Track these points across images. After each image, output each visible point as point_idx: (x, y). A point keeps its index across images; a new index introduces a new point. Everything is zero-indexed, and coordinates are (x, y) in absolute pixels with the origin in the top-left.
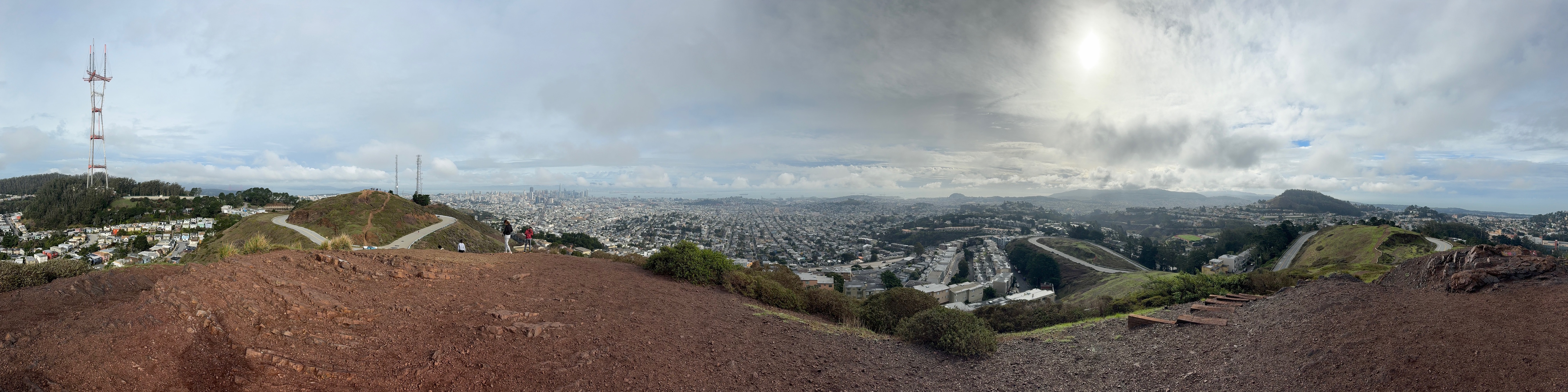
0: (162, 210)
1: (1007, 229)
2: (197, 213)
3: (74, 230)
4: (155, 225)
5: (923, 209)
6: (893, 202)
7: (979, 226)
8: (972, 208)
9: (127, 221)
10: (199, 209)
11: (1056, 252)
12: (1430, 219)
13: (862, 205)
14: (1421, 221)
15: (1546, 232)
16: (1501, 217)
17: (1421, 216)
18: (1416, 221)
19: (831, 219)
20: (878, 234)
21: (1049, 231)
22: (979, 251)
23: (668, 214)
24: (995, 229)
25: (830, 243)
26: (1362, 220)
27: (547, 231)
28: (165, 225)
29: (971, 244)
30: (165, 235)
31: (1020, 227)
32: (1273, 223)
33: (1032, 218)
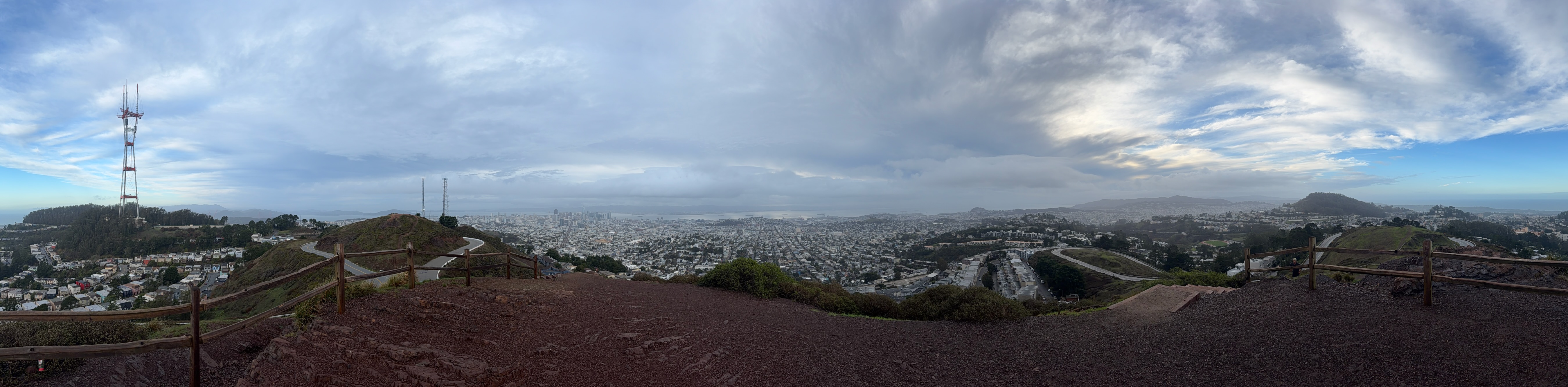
0: (193, 239)
1: (1030, 242)
2: (228, 243)
3: (106, 261)
4: (184, 257)
5: (945, 225)
6: (915, 219)
7: (1001, 240)
8: (994, 222)
9: (157, 252)
10: (229, 239)
11: (1080, 263)
12: (1454, 219)
13: (883, 224)
14: (1446, 221)
16: (1527, 215)
17: (1446, 216)
18: (1441, 222)
19: (854, 238)
20: (901, 252)
21: (1072, 243)
22: (1002, 264)
23: (691, 235)
24: (1018, 242)
25: (853, 262)
26: (1386, 221)
27: (572, 254)
28: (195, 255)
29: (994, 257)
30: (195, 266)
31: (1042, 239)
32: (1298, 227)
33: (1055, 229)
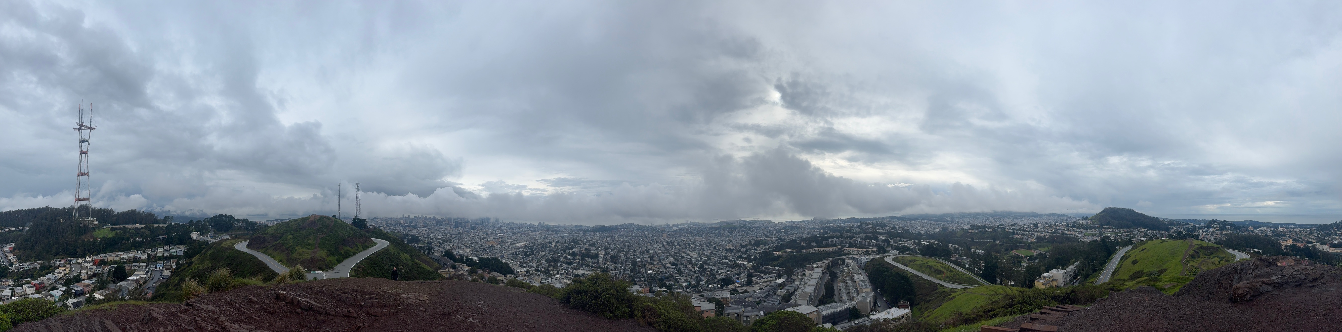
0: (139, 238)
1: (865, 248)
2: (170, 241)
3: (59, 260)
4: (132, 255)
5: (792, 232)
6: (766, 226)
8: (833, 229)
9: (107, 251)
10: (172, 237)
11: (910, 270)
12: (1229, 232)
13: (740, 229)
14: (1221, 233)
15: (1332, 240)
16: (1291, 228)
17: (1221, 228)
18: (1217, 234)
19: (712, 243)
20: (753, 257)
21: (902, 250)
22: (842, 271)
23: (570, 240)
24: (855, 249)
25: (711, 267)
26: (1170, 235)
27: (466, 255)
28: (141, 253)
29: (835, 264)
30: (141, 264)
31: (876, 246)
32: (1094, 239)
33: (887, 237)
